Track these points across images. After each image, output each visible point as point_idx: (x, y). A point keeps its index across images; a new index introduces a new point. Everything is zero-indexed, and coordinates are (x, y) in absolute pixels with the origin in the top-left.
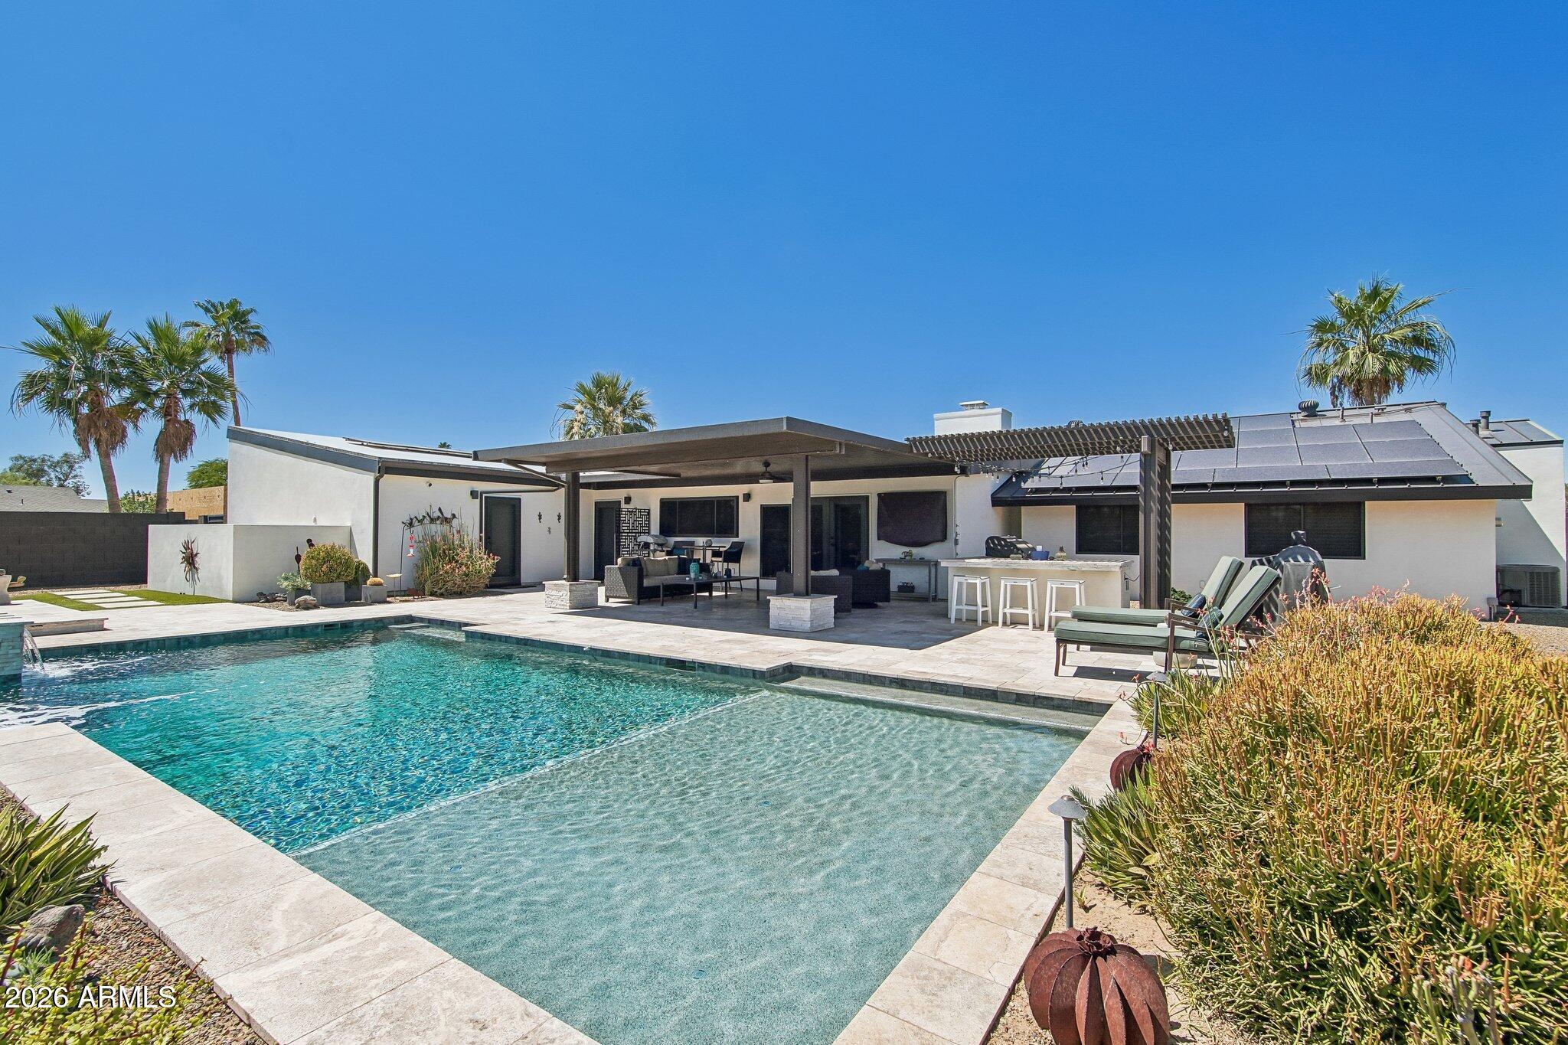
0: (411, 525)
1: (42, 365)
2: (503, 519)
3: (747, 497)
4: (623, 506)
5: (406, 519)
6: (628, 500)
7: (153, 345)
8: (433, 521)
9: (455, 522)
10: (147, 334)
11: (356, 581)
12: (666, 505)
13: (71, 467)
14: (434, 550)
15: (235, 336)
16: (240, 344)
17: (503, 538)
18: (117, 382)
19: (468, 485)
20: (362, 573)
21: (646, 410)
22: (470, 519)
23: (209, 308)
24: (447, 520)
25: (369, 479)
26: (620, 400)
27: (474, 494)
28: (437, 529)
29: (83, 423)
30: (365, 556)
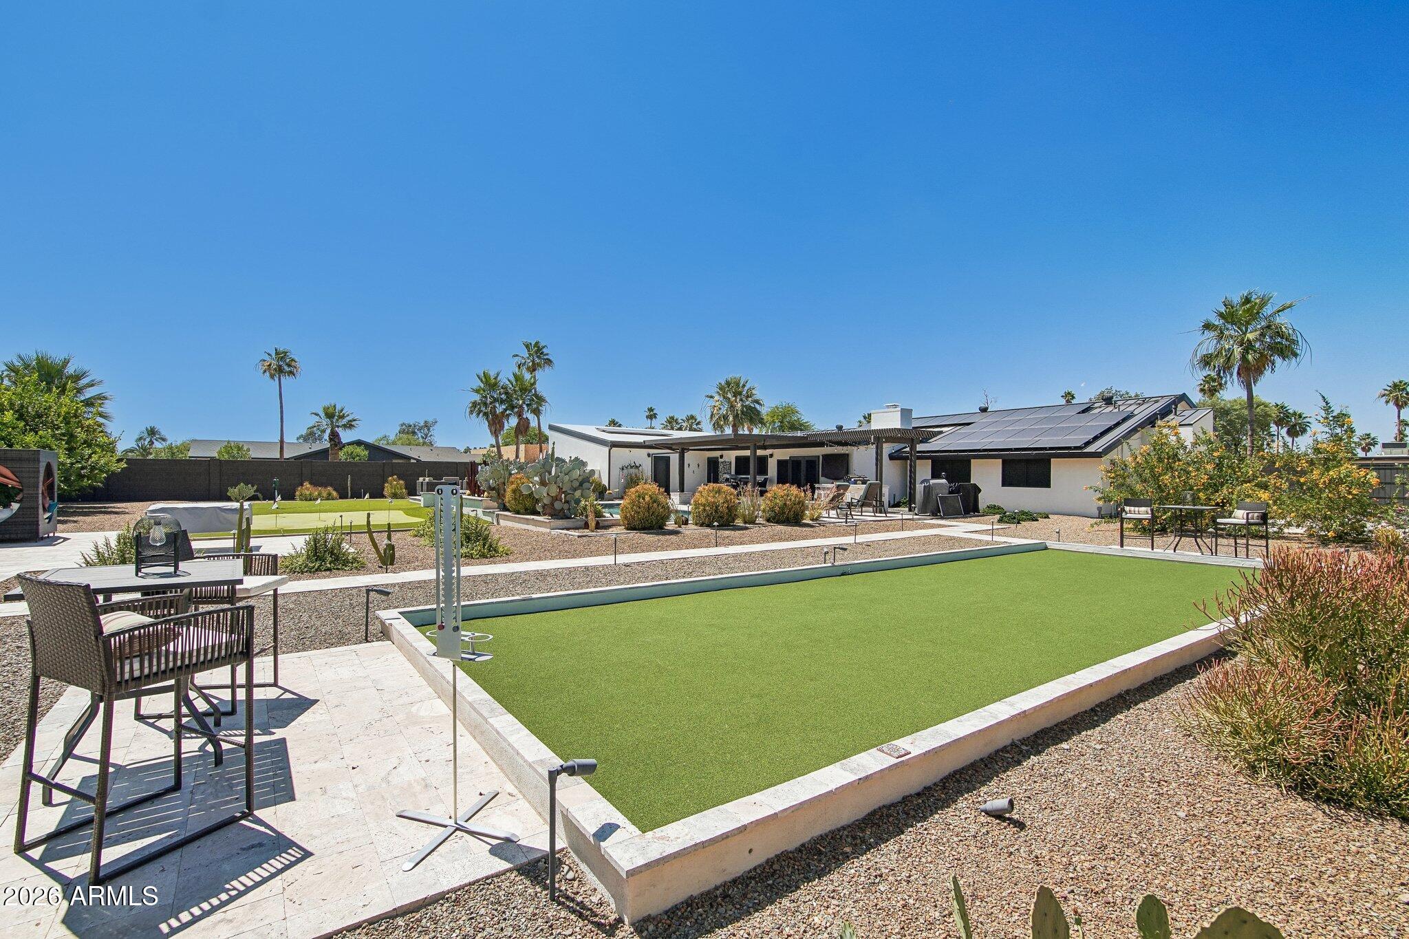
0: (623, 469)
1: (477, 398)
2: (662, 466)
3: (771, 456)
4: (720, 460)
5: (621, 467)
6: (722, 457)
7: (514, 383)
8: (632, 467)
9: (640, 468)
10: (513, 379)
11: (602, 492)
12: (738, 458)
13: (429, 430)
14: (631, 479)
15: (537, 360)
16: (539, 365)
17: (661, 476)
18: (502, 402)
19: (645, 451)
20: (605, 489)
21: (756, 397)
22: (647, 467)
23: (527, 346)
24: (637, 467)
25: (607, 449)
26: (740, 393)
27: (649, 455)
28: (633, 471)
29: (491, 422)
30: (605, 482)
